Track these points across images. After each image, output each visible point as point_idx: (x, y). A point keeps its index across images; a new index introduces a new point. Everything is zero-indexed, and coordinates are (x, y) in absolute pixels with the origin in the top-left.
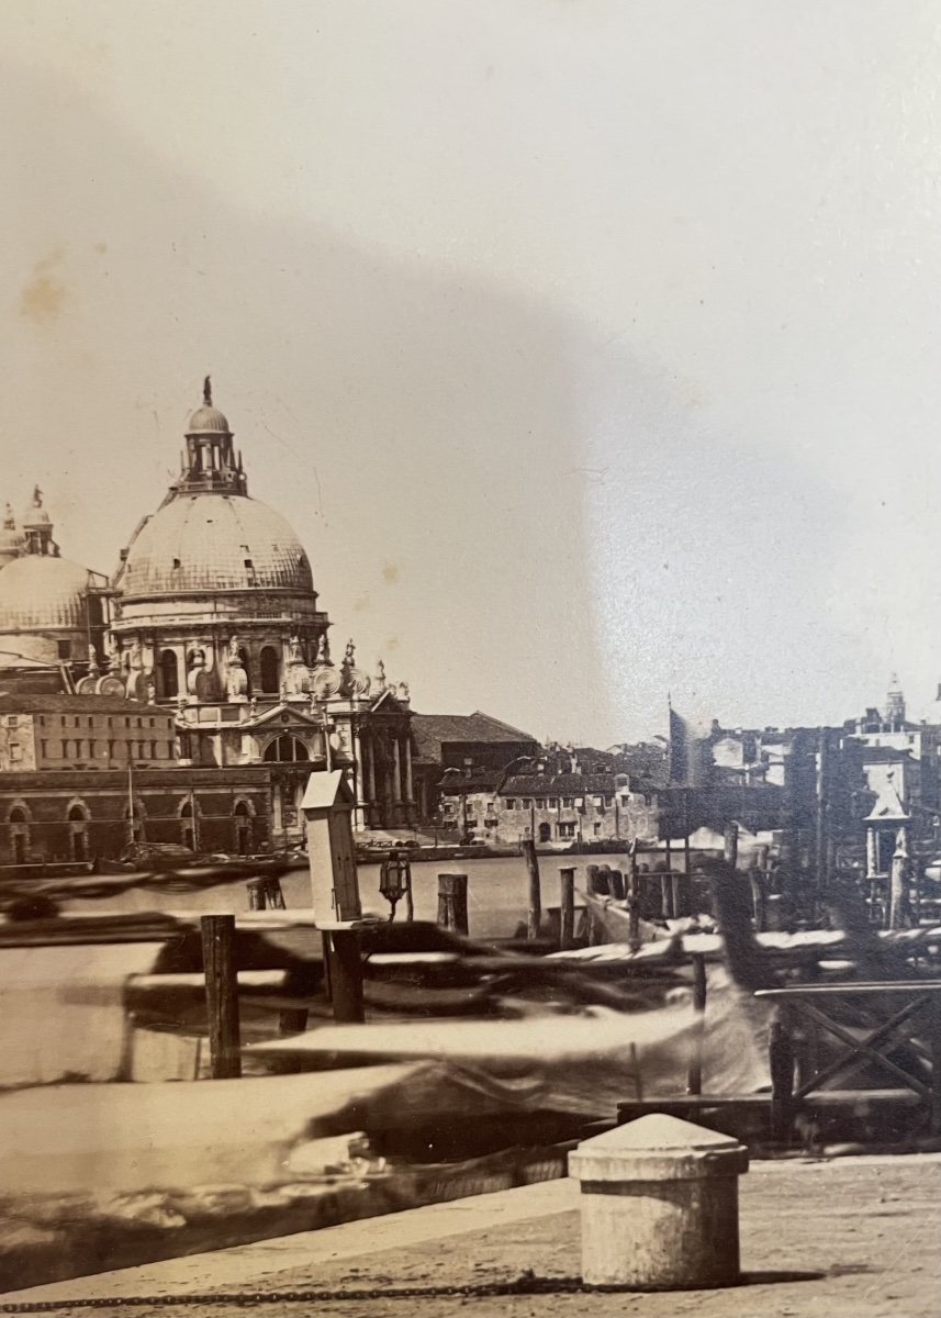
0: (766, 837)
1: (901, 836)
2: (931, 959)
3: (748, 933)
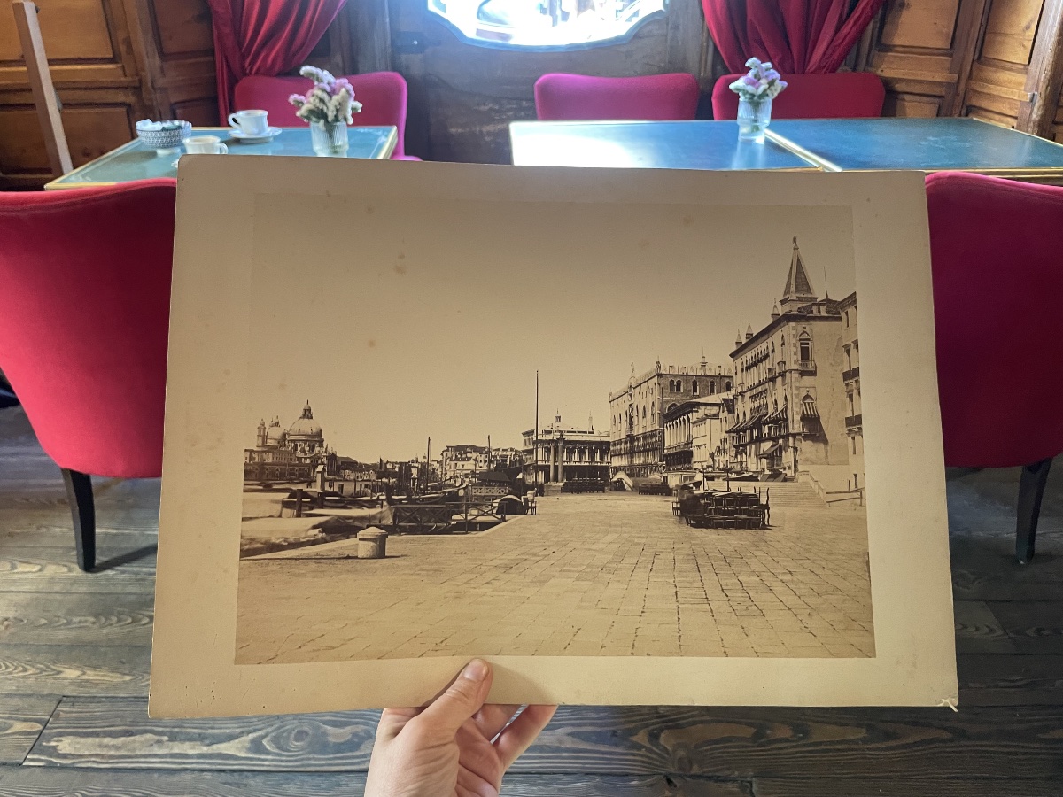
0: (394, 480)
1: (416, 481)
3: (390, 496)
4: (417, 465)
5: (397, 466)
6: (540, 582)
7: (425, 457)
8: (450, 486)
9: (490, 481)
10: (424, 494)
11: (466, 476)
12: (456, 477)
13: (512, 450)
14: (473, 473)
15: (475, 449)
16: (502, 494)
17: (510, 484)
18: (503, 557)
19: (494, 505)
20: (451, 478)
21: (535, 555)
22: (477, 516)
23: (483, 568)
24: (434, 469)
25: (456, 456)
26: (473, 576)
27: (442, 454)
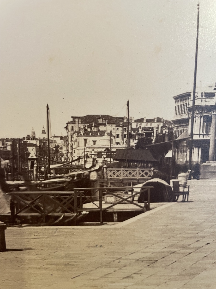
0: (7, 161)
1: (35, 162)
2: (42, 187)
3: (4, 181)
4: (34, 142)
5: (9, 143)
6: (190, 275)
7: (44, 132)
8: (79, 167)
9: (129, 161)
10: (46, 178)
11: (99, 155)
12: (87, 156)
13: (159, 120)
14: (108, 150)
15: (110, 120)
16: (146, 177)
17: (155, 164)
18: (147, 250)
19: (136, 190)
20: (79, 158)
21: (184, 247)
22: (114, 204)
23: (123, 262)
24: (57, 147)
25: (85, 130)
26: (111, 270)
27: (66, 128)
